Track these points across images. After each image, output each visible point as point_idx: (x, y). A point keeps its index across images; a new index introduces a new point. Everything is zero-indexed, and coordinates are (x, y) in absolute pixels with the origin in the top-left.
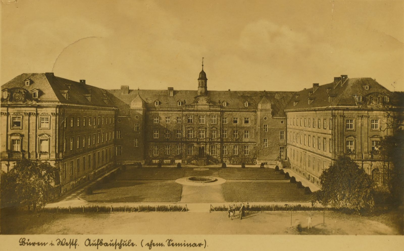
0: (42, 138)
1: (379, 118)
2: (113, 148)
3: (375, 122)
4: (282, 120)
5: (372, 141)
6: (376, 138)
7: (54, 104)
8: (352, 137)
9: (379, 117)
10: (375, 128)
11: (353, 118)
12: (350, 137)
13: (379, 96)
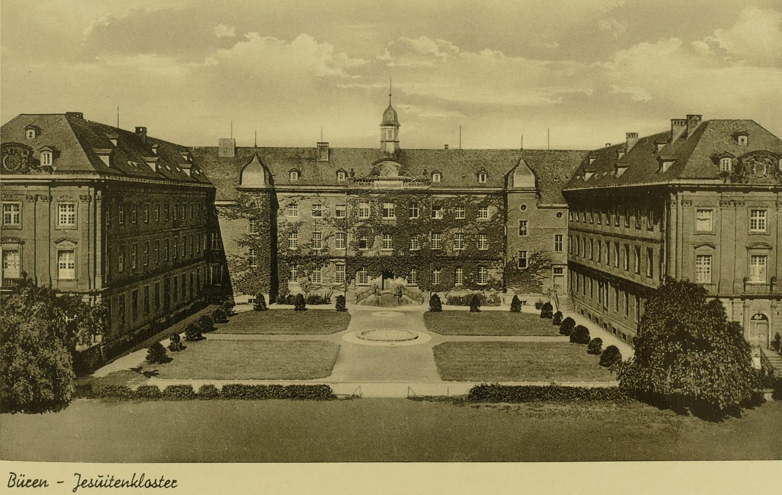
0: (62, 248)
2: (205, 267)
3: (760, 216)
4: (559, 211)
5: (752, 256)
7: (85, 178)
10: (760, 228)
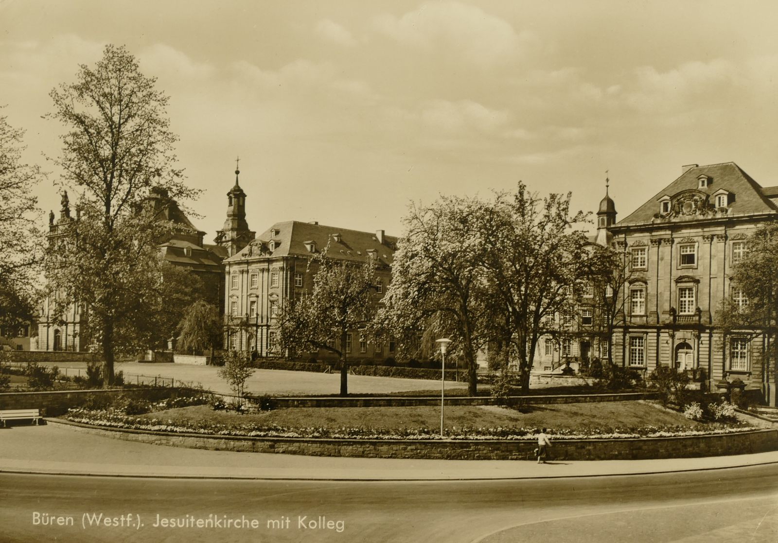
1: (695, 242)
6: (685, 282)
8: (641, 283)
9: (695, 240)
11: (645, 246)
12: (636, 283)
13: (695, 198)
